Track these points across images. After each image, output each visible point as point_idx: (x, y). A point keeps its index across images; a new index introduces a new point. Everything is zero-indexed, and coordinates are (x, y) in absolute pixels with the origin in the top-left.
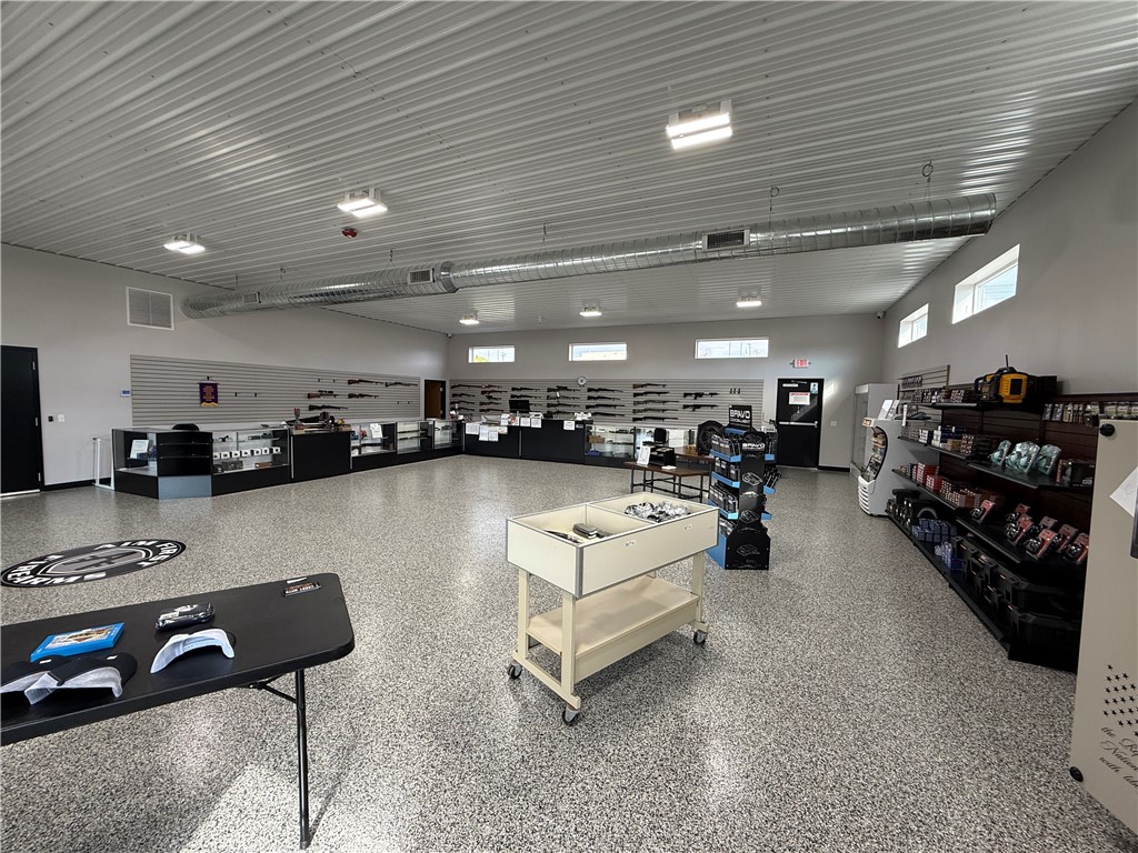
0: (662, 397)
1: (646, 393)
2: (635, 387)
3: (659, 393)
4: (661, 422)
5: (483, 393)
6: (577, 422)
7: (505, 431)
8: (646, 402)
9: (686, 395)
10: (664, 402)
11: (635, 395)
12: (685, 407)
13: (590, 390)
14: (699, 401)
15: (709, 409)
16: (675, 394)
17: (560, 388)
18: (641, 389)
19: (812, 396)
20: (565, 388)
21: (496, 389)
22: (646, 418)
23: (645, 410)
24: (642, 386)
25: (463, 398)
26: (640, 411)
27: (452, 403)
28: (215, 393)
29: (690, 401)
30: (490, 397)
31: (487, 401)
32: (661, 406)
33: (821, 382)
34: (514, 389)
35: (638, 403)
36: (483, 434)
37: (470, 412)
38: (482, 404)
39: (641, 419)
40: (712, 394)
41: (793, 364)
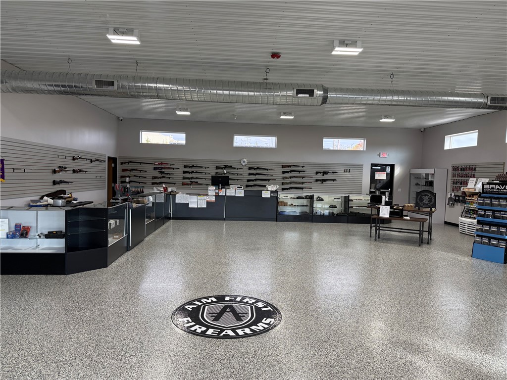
0: (302, 174)
1: (291, 171)
2: (283, 167)
3: (299, 171)
4: (301, 191)
5: (155, 169)
6: (272, 192)
7: (213, 199)
8: (291, 177)
9: (317, 173)
10: (303, 177)
11: (284, 172)
12: (317, 180)
13: (250, 168)
14: (326, 177)
15: (332, 182)
16: (310, 172)
17: (226, 167)
18: (287, 169)
19: (387, 174)
20: (231, 167)
21: (169, 166)
22: (291, 188)
23: (290, 183)
24: (288, 166)
25: (134, 173)
26: (287, 184)
27: (122, 177)
29: (320, 177)
30: (163, 173)
31: (159, 175)
32: (301, 180)
33: (392, 167)
34: (185, 167)
35: (286, 178)
36: (193, 203)
37: (142, 185)
38: (154, 178)
39: (287, 189)
40: (333, 173)
41: (379, 155)
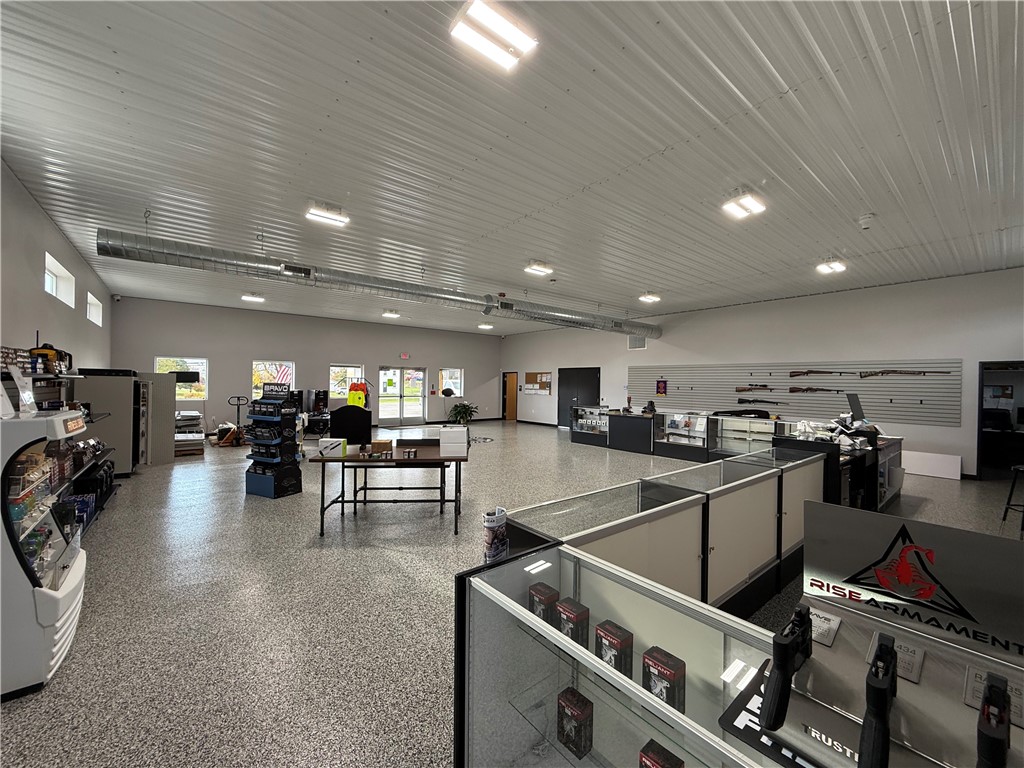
28: (665, 388)
